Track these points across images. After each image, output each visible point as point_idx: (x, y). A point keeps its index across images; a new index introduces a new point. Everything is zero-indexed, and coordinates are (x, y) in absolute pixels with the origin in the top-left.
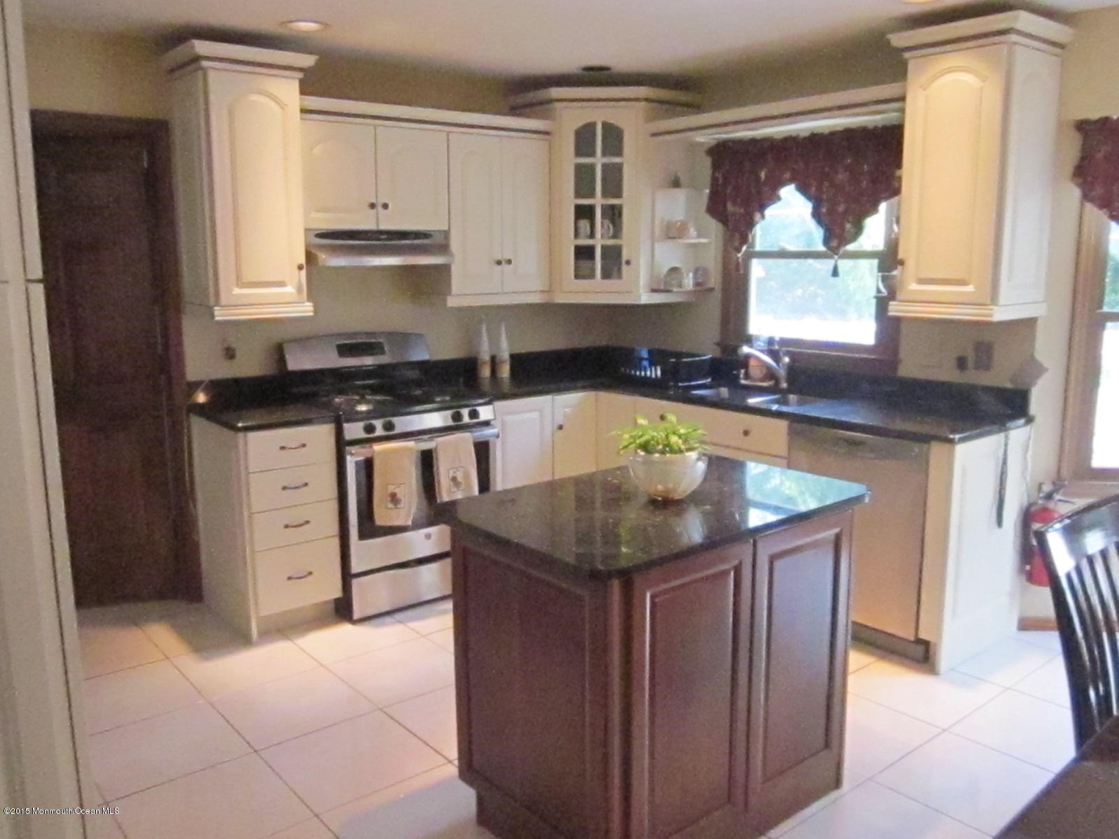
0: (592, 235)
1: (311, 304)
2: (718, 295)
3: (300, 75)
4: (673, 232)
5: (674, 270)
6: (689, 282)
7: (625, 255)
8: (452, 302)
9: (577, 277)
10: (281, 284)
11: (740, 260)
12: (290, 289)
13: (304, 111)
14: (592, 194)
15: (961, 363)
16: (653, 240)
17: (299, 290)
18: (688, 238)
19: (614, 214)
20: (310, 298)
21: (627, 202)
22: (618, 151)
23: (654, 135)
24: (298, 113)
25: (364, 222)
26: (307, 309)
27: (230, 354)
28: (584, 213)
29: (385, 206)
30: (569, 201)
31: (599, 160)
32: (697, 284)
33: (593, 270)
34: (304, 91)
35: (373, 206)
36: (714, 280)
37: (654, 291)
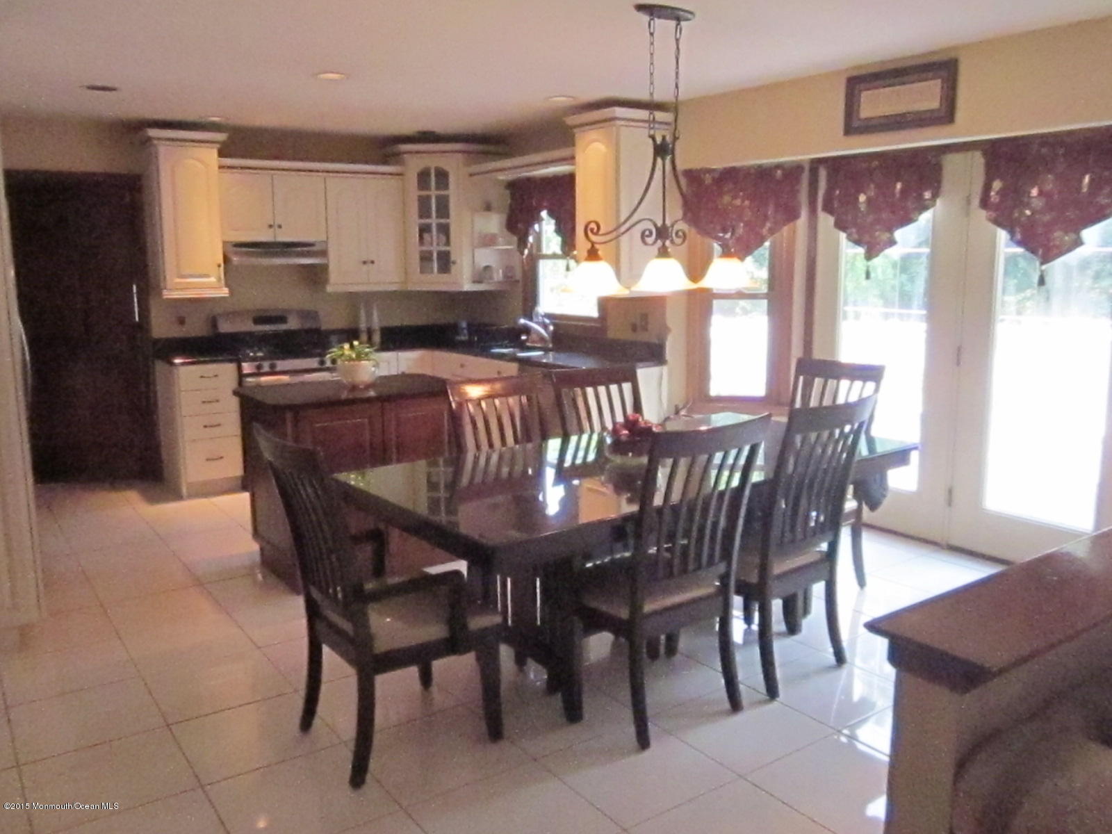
0: (431, 244)
1: (227, 289)
2: (521, 284)
3: (218, 146)
4: (488, 241)
5: (487, 268)
6: (498, 275)
7: (453, 258)
8: (329, 289)
9: (422, 272)
10: (207, 276)
11: (524, 261)
12: (213, 279)
13: (221, 167)
14: (429, 216)
15: (634, 328)
16: (474, 248)
17: (219, 280)
18: (498, 245)
19: (445, 230)
20: (227, 285)
21: (454, 221)
22: (446, 187)
23: (471, 175)
24: (217, 168)
25: (265, 236)
26: (224, 292)
27: (182, 321)
28: (424, 230)
29: (280, 227)
30: (415, 222)
31: (433, 193)
32: (505, 276)
33: (432, 268)
34: (222, 154)
35: (271, 226)
36: (518, 275)
37: (474, 282)
